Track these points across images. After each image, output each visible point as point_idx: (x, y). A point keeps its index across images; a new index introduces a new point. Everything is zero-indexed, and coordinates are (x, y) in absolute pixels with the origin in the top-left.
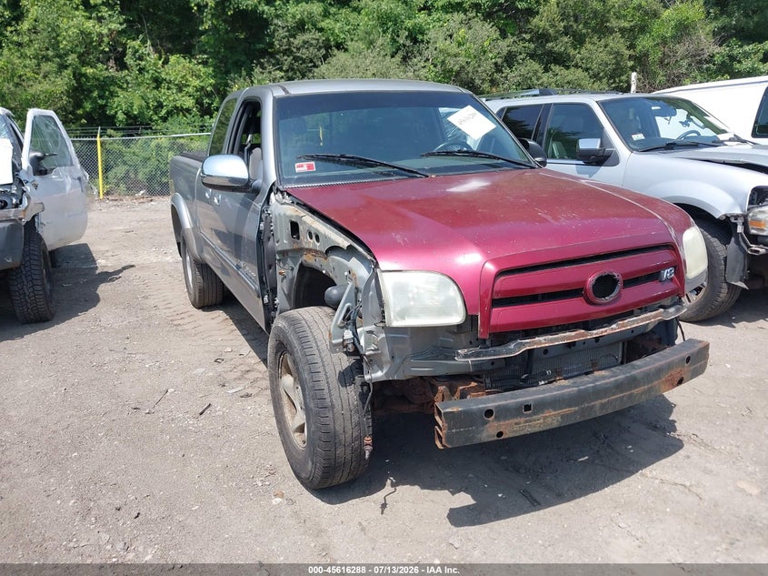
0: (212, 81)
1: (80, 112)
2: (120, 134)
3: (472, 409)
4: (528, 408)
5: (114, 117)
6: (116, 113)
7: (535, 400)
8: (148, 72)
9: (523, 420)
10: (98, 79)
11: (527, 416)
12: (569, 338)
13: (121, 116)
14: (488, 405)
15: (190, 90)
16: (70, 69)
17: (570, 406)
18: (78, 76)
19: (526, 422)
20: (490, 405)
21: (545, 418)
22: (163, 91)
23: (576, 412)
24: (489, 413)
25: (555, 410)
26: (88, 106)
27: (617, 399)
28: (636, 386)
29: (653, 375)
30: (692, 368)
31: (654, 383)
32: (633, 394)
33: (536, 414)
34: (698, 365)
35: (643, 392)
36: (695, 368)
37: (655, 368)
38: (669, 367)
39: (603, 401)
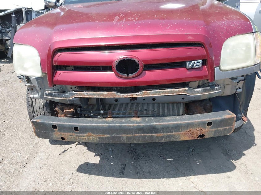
3: (45, 123)
4: (76, 129)
7: (80, 126)
9: (74, 134)
11: (76, 133)
12: (103, 95)
14: (53, 123)
17: (104, 133)
19: (76, 136)
20: (55, 123)
21: (88, 136)
23: (108, 137)
24: (54, 127)
25: (94, 134)
27: (139, 136)
28: (156, 133)
29: (172, 128)
30: (214, 129)
31: (173, 133)
32: (153, 136)
33: (82, 133)
34: (222, 128)
35: (163, 137)
36: (217, 130)
37: (174, 124)
38: (188, 126)
39: (129, 135)
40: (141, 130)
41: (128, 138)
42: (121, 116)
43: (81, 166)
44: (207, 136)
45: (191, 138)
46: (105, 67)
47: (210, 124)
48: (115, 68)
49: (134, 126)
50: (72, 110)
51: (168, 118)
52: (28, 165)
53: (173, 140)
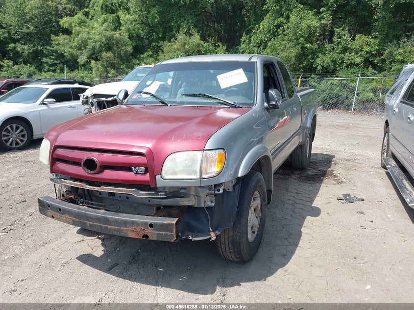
0: (377, 48)
1: (301, 66)
2: (318, 76)
3: (44, 201)
4: (60, 210)
5: (316, 68)
6: (317, 66)
8: (341, 44)
9: (59, 214)
10: (312, 49)
13: (319, 68)
14: (48, 202)
15: (363, 53)
16: (300, 45)
18: (303, 48)
19: (60, 216)
21: (66, 218)
22: (346, 54)
25: (69, 217)
26: (305, 63)
27: (98, 225)
28: (109, 225)
29: (121, 223)
30: (156, 232)
31: (122, 228)
32: (107, 227)
33: (63, 214)
34: (163, 233)
35: (115, 230)
36: (159, 233)
37: (122, 220)
38: (133, 223)
39: (91, 223)
40: (98, 219)
41: (91, 226)
42: (94, 206)
43: (82, 256)
44: (151, 238)
45: (137, 237)
46: (76, 163)
47: (151, 225)
48: (82, 165)
49: (93, 215)
50: (72, 196)
51: (124, 215)
52: (46, 245)
53: (122, 234)
